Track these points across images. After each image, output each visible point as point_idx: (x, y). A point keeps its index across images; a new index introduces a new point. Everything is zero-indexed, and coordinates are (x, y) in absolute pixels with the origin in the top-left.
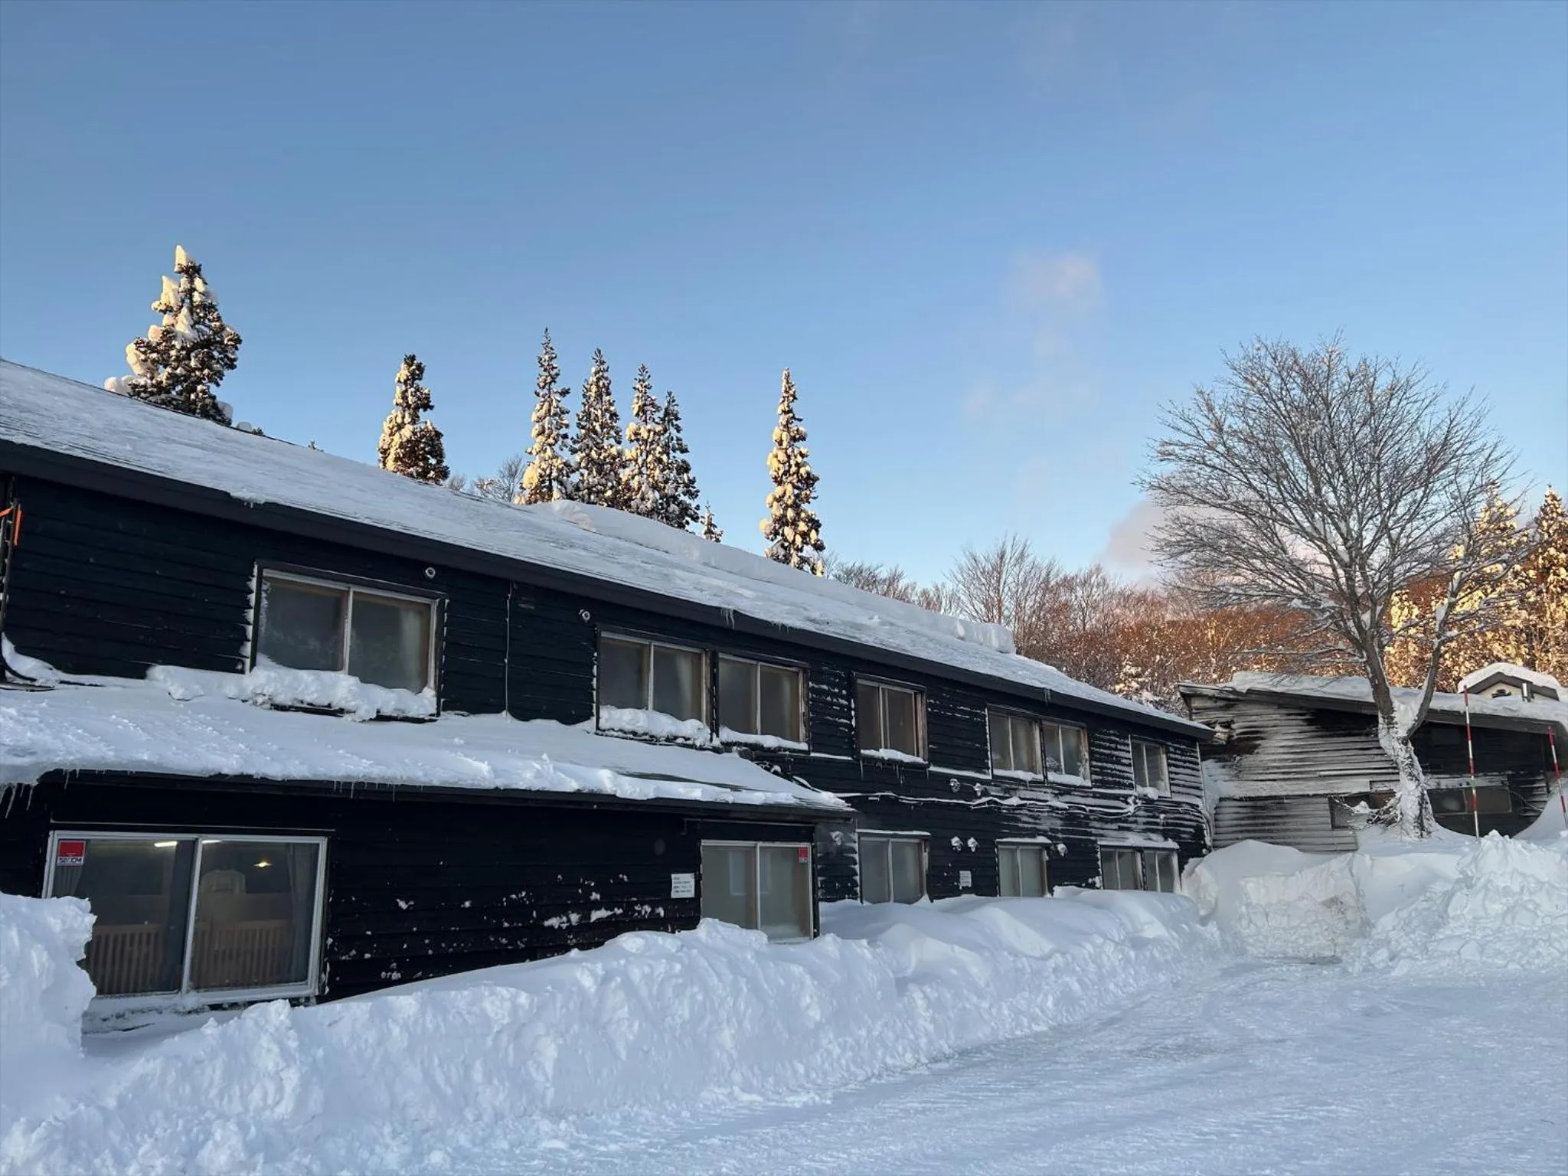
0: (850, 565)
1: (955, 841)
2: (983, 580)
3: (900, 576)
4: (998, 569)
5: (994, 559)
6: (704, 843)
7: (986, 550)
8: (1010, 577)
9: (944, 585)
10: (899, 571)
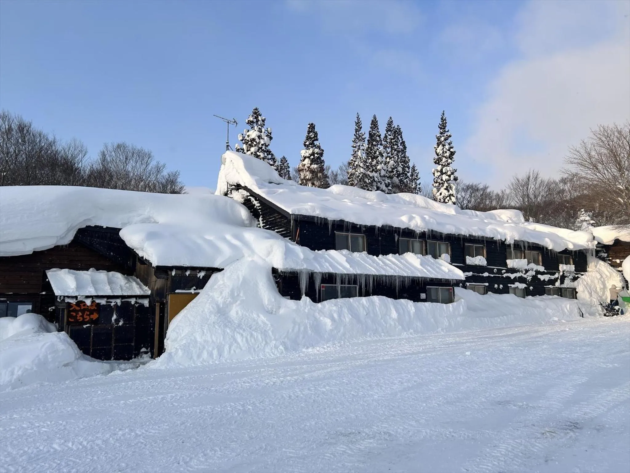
0: (468, 184)
1: (496, 286)
2: (521, 188)
3: (488, 187)
4: (527, 184)
5: (525, 180)
6: (427, 287)
7: (522, 176)
8: (532, 186)
9: (505, 190)
10: (487, 186)
